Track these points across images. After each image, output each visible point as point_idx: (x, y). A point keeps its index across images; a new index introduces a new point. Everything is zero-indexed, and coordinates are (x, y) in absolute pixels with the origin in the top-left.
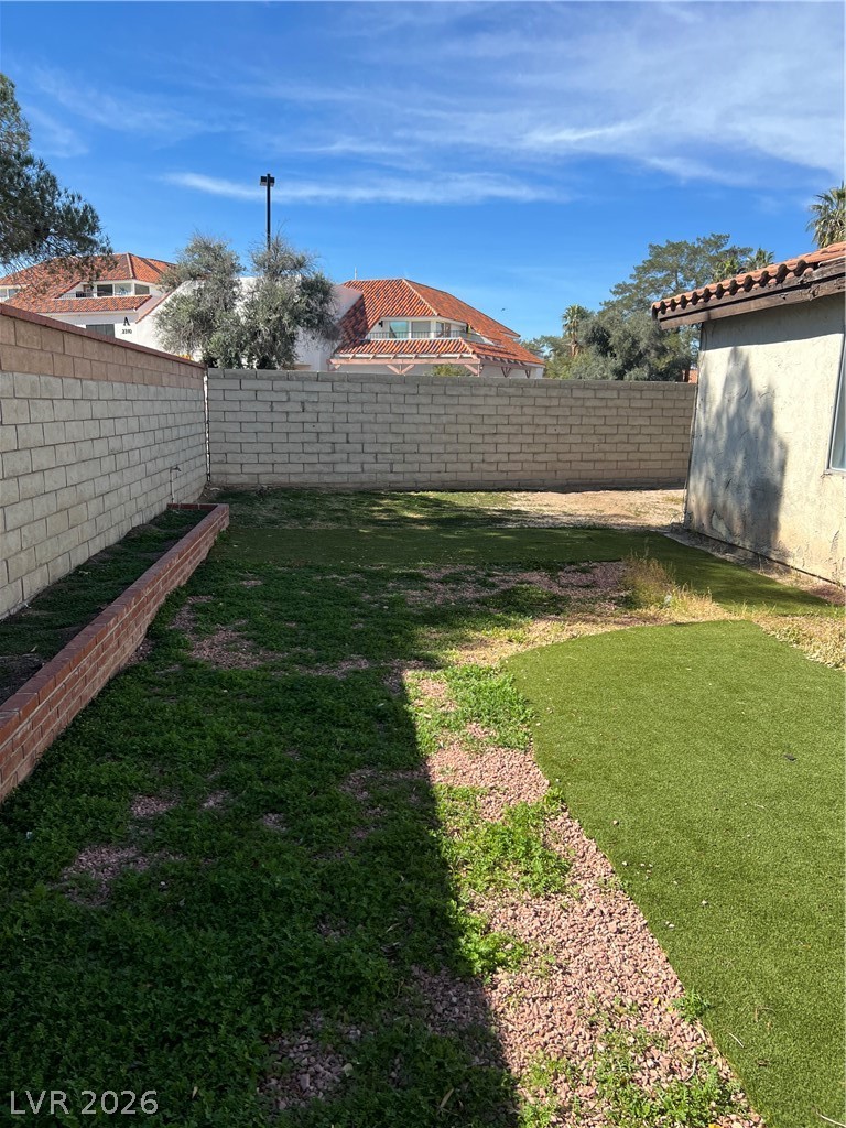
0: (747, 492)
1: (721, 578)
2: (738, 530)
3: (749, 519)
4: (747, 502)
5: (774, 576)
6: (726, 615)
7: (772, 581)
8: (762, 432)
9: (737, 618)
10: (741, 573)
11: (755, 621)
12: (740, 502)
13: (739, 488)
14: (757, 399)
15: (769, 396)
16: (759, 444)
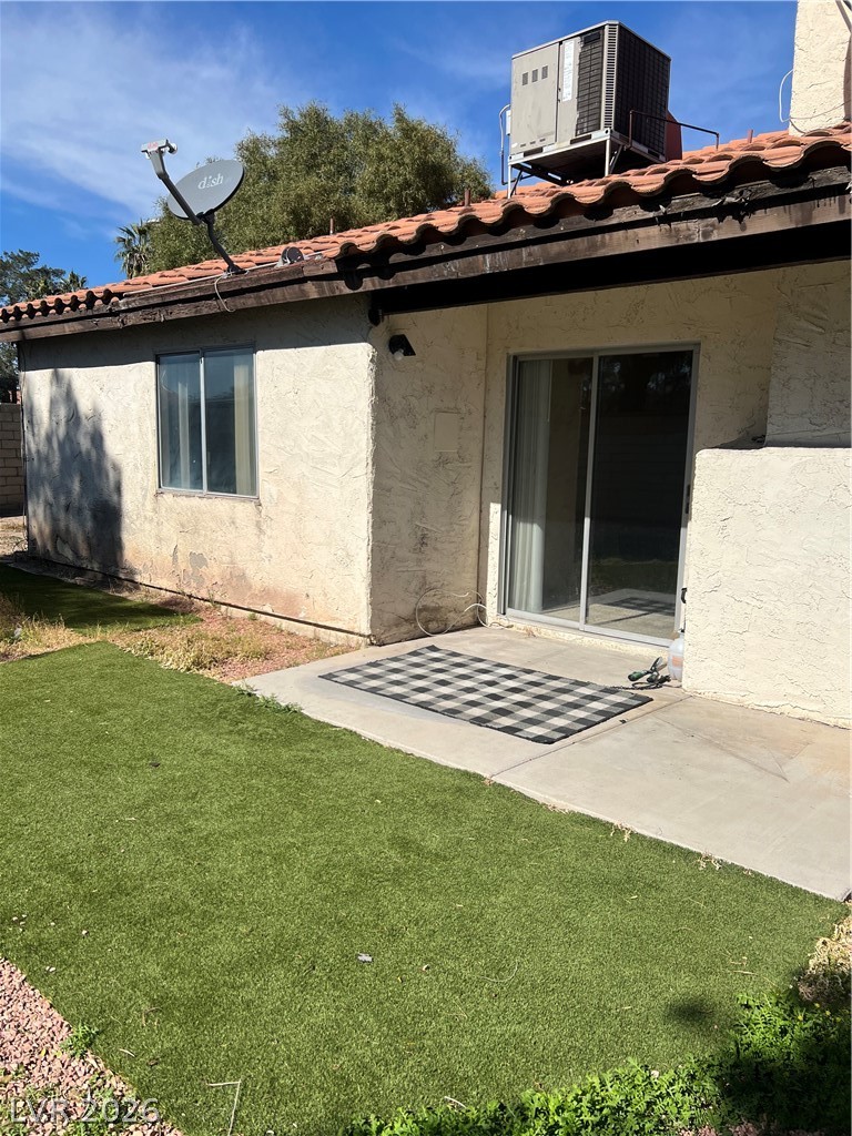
0: (88, 514)
1: (73, 603)
2: (84, 552)
3: (94, 541)
4: (89, 524)
5: (125, 594)
6: (82, 640)
7: (124, 599)
8: (94, 454)
9: (93, 640)
10: (92, 596)
11: (110, 641)
12: (82, 525)
13: (80, 511)
14: (84, 421)
15: (96, 419)
16: (93, 466)
